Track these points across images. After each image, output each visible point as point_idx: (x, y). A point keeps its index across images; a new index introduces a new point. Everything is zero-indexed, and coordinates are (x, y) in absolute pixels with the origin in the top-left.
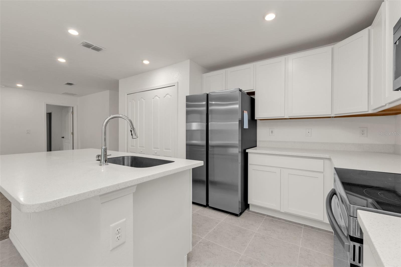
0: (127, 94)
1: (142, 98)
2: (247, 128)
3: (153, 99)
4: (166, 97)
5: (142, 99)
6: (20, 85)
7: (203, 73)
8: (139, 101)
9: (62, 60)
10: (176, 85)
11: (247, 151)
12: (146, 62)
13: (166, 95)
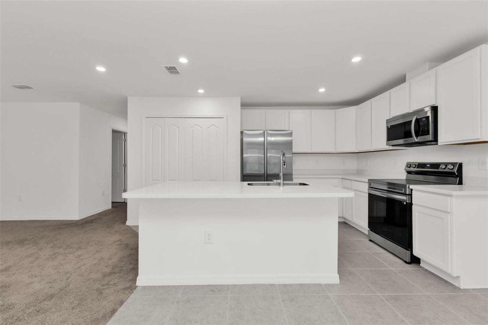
0: (146, 117)
1: (173, 125)
3: (192, 127)
4: (210, 128)
5: (174, 127)
8: (168, 128)
10: (225, 118)
12: (201, 91)
13: (212, 125)
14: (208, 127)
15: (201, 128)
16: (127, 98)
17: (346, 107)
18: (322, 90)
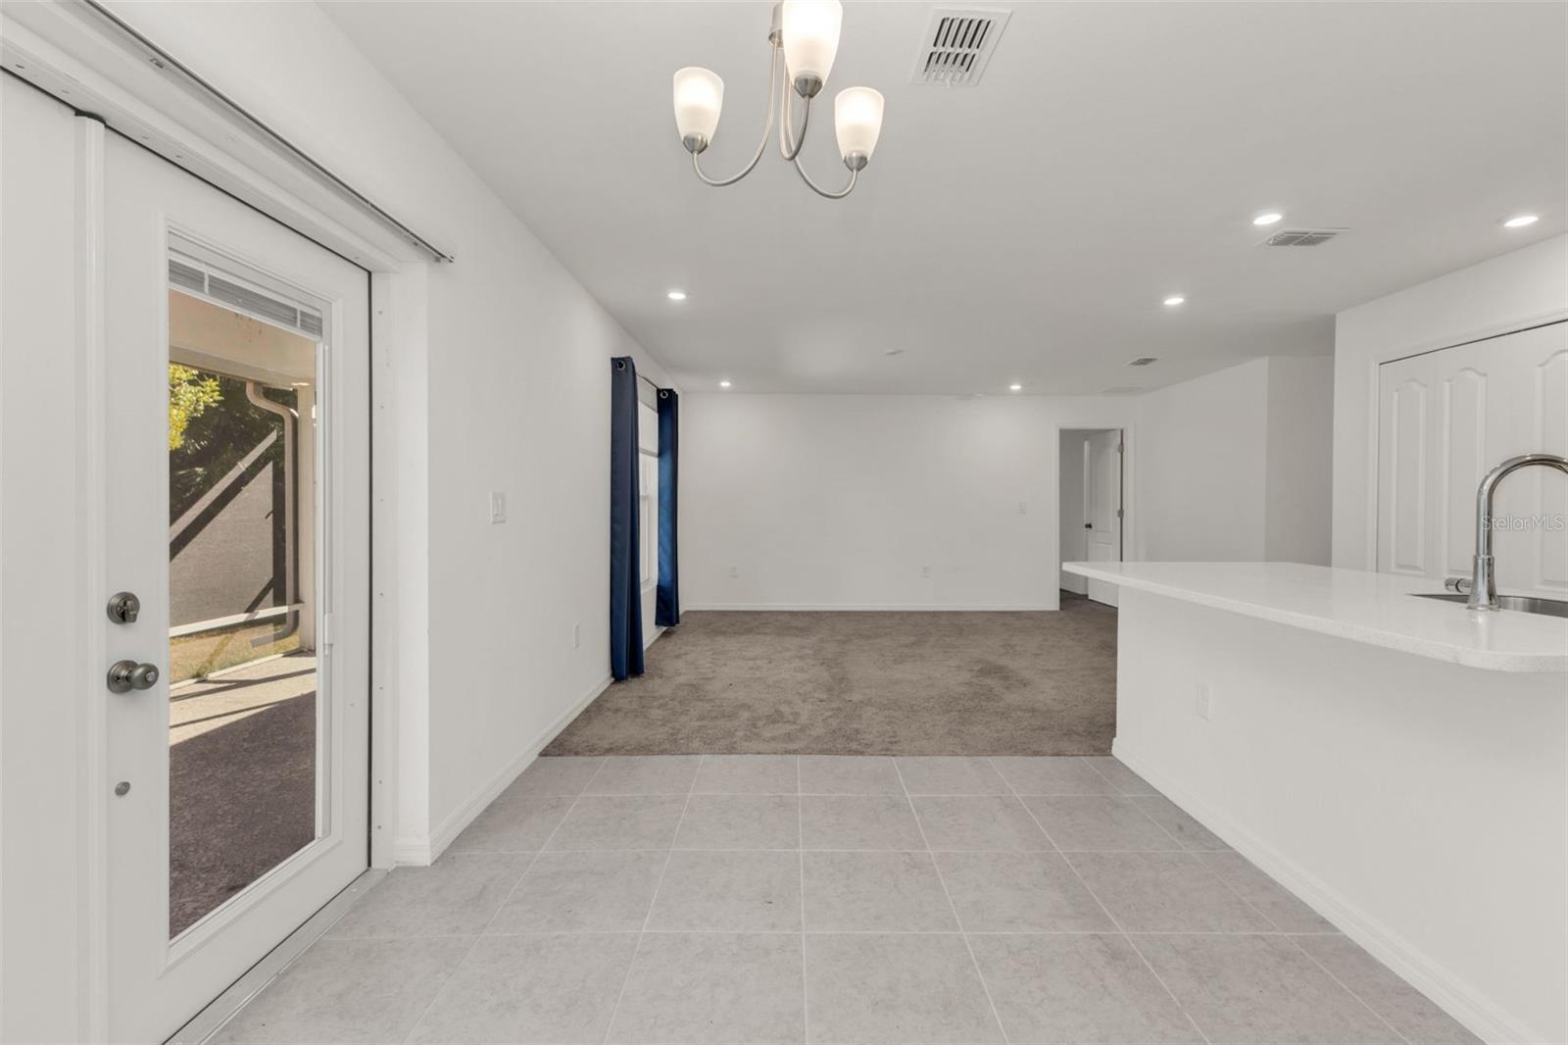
0: (1381, 364)
1: (1467, 369)
9: (1174, 301)
12: (1521, 222)
16: (1335, 317)
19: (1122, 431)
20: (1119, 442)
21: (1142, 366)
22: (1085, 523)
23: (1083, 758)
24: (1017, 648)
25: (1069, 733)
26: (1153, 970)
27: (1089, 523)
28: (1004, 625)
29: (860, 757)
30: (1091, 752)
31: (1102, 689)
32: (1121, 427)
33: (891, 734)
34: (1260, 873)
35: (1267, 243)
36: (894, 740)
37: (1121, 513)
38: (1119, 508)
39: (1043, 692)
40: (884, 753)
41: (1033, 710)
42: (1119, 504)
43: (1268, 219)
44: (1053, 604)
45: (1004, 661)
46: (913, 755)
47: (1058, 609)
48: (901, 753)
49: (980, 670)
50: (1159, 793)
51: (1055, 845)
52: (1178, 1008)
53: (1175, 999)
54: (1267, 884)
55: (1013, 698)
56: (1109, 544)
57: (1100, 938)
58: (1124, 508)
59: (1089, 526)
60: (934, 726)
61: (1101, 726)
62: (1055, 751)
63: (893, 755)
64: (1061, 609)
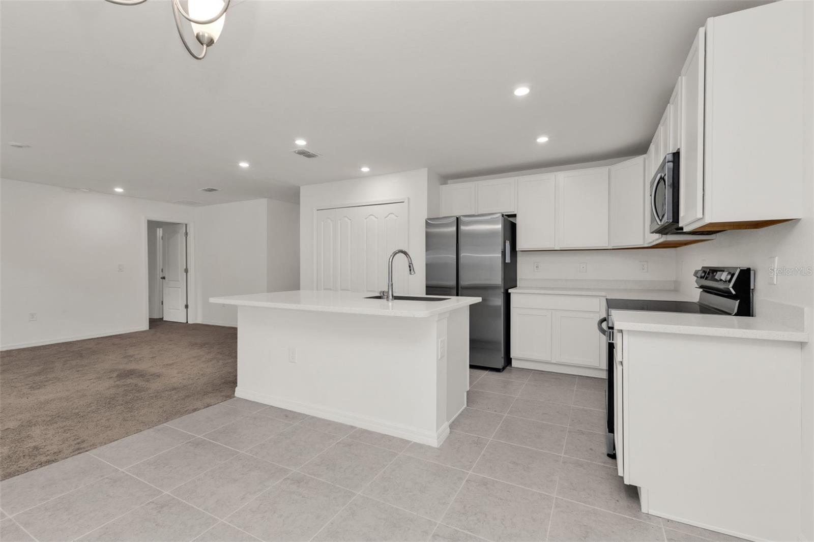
0: (318, 210)
1: (345, 217)
2: (509, 262)
3: (366, 219)
4: (388, 217)
5: (346, 219)
6: (119, 190)
7: (441, 184)
8: (339, 221)
9: (244, 165)
10: (406, 201)
11: (510, 291)
12: (365, 169)
13: (389, 214)
14: (386, 217)
15: (376, 219)
16: (299, 187)
17: (629, 159)
18: (543, 140)
19: (186, 225)
20: (185, 231)
21: (208, 192)
22: (161, 276)
23: (221, 403)
24: (136, 357)
25: (206, 393)
26: (316, 478)
27: (164, 276)
28: (114, 344)
29: (54, 464)
30: (225, 399)
31: (208, 366)
32: (186, 222)
33: (73, 438)
34: (324, 420)
35: (295, 152)
36: (79, 440)
37: (186, 271)
38: (185, 267)
39: (174, 377)
40: (77, 452)
41: (174, 389)
42: (185, 265)
43: (301, 143)
44: (145, 326)
45: (132, 366)
46: (105, 444)
47: (148, 328)
48: (94, 446)
49: (118, 376)
50: (268, 405)
51: (238, 451)
52: (332, 486)
53: (330, 483)
54: (329, 423)
55: (156, 385)
56: (179, 288)
57: (288, 479)
58: (188, 267)
59: (164, 278)
60: (108, 420)
61: (220, 385)
62: (206, 405)
63: (87, 451)
64: (150, 329)
